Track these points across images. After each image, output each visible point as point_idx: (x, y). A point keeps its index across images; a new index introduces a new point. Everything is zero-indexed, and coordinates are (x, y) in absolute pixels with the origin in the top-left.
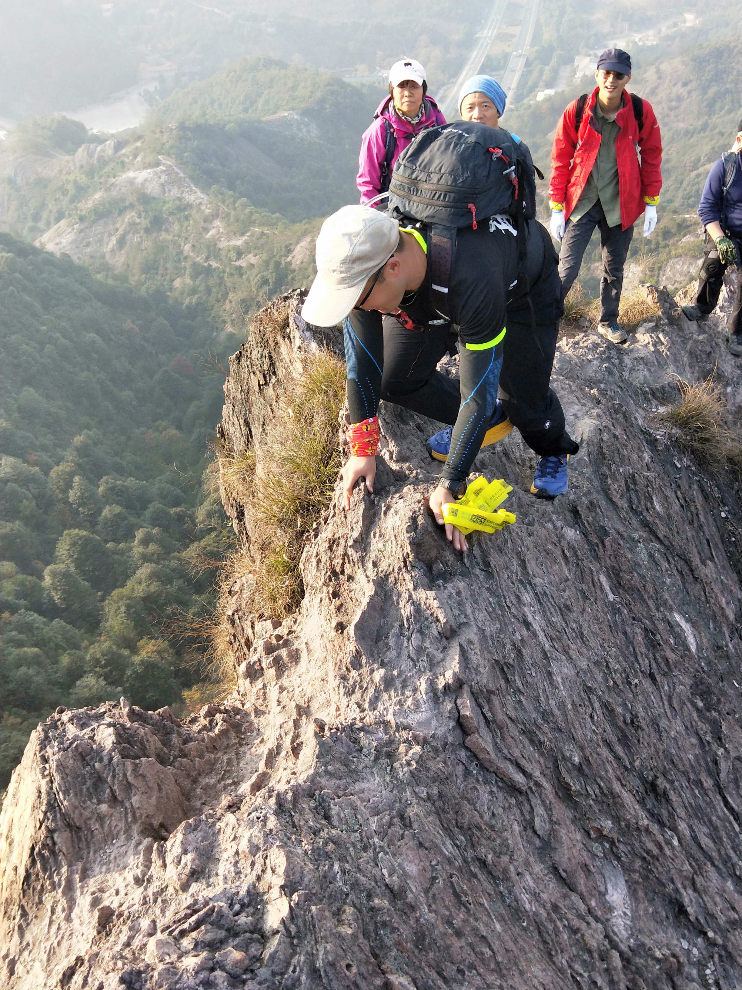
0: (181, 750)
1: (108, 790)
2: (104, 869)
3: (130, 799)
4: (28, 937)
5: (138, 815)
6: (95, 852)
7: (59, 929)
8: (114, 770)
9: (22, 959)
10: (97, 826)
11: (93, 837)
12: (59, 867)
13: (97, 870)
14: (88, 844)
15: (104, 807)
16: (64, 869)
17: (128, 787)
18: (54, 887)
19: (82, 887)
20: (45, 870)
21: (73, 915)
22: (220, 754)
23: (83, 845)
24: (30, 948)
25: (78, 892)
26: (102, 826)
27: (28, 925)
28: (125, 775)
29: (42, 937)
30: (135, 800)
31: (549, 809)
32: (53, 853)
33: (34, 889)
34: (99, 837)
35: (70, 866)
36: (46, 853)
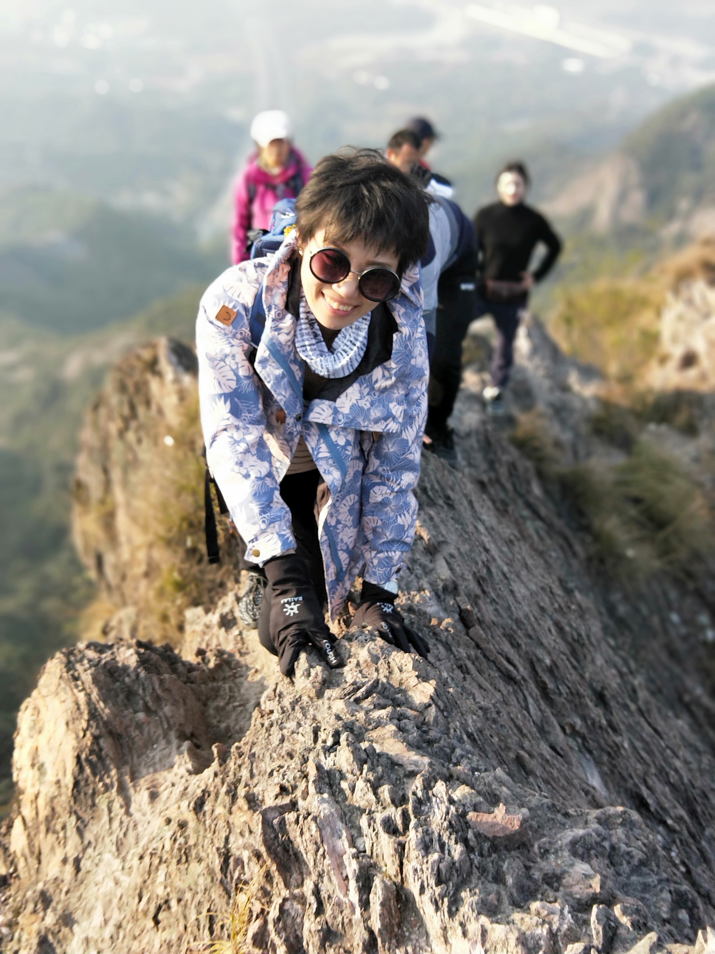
0: (188, 678)
1: (141, 702)
2: (151, 770)
3: (162, 709)
4: (89, 836)
5: (172, 723)
6: (139, 757)
7: (121, 823)
8: (143, 684)
9: (87, 856)
10: (137, 732)
11: (134, 743)
12: (108, 771)
13: (144, 771)
14: (130, 750)
15: (141, 716)
16: (113, 772)
17: (158, 699)
18: (107, 788)
19: (134, 786)
20: (94, 774)
21: (132, 810)
22: (220, 683)
23: (126, 751)
24: (93, 845)
25: (132, 791)
26: (141, 732)
27: (85, 826)
28: (154, 689)
29: (104, 833)
30: (167, 709)
31: (536, 701)
32: (100, 758)
33: (85, 794)
34: (140, 743)
35: (118, 769)
36: (94, 758)
